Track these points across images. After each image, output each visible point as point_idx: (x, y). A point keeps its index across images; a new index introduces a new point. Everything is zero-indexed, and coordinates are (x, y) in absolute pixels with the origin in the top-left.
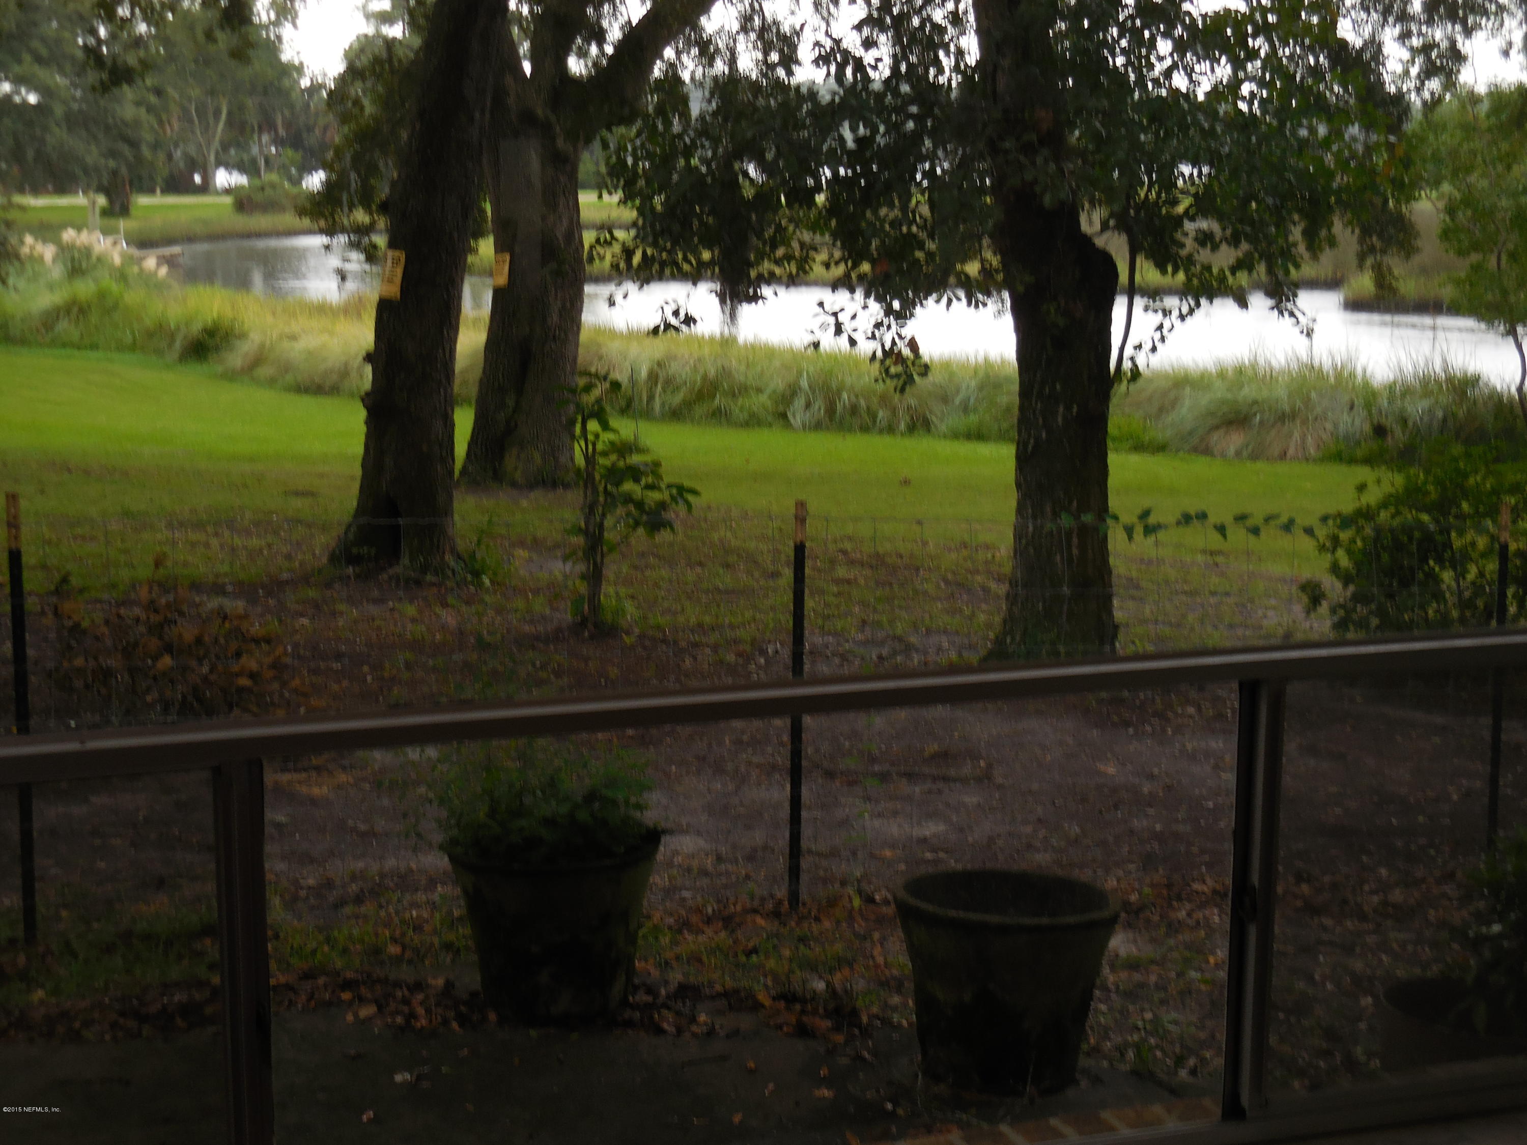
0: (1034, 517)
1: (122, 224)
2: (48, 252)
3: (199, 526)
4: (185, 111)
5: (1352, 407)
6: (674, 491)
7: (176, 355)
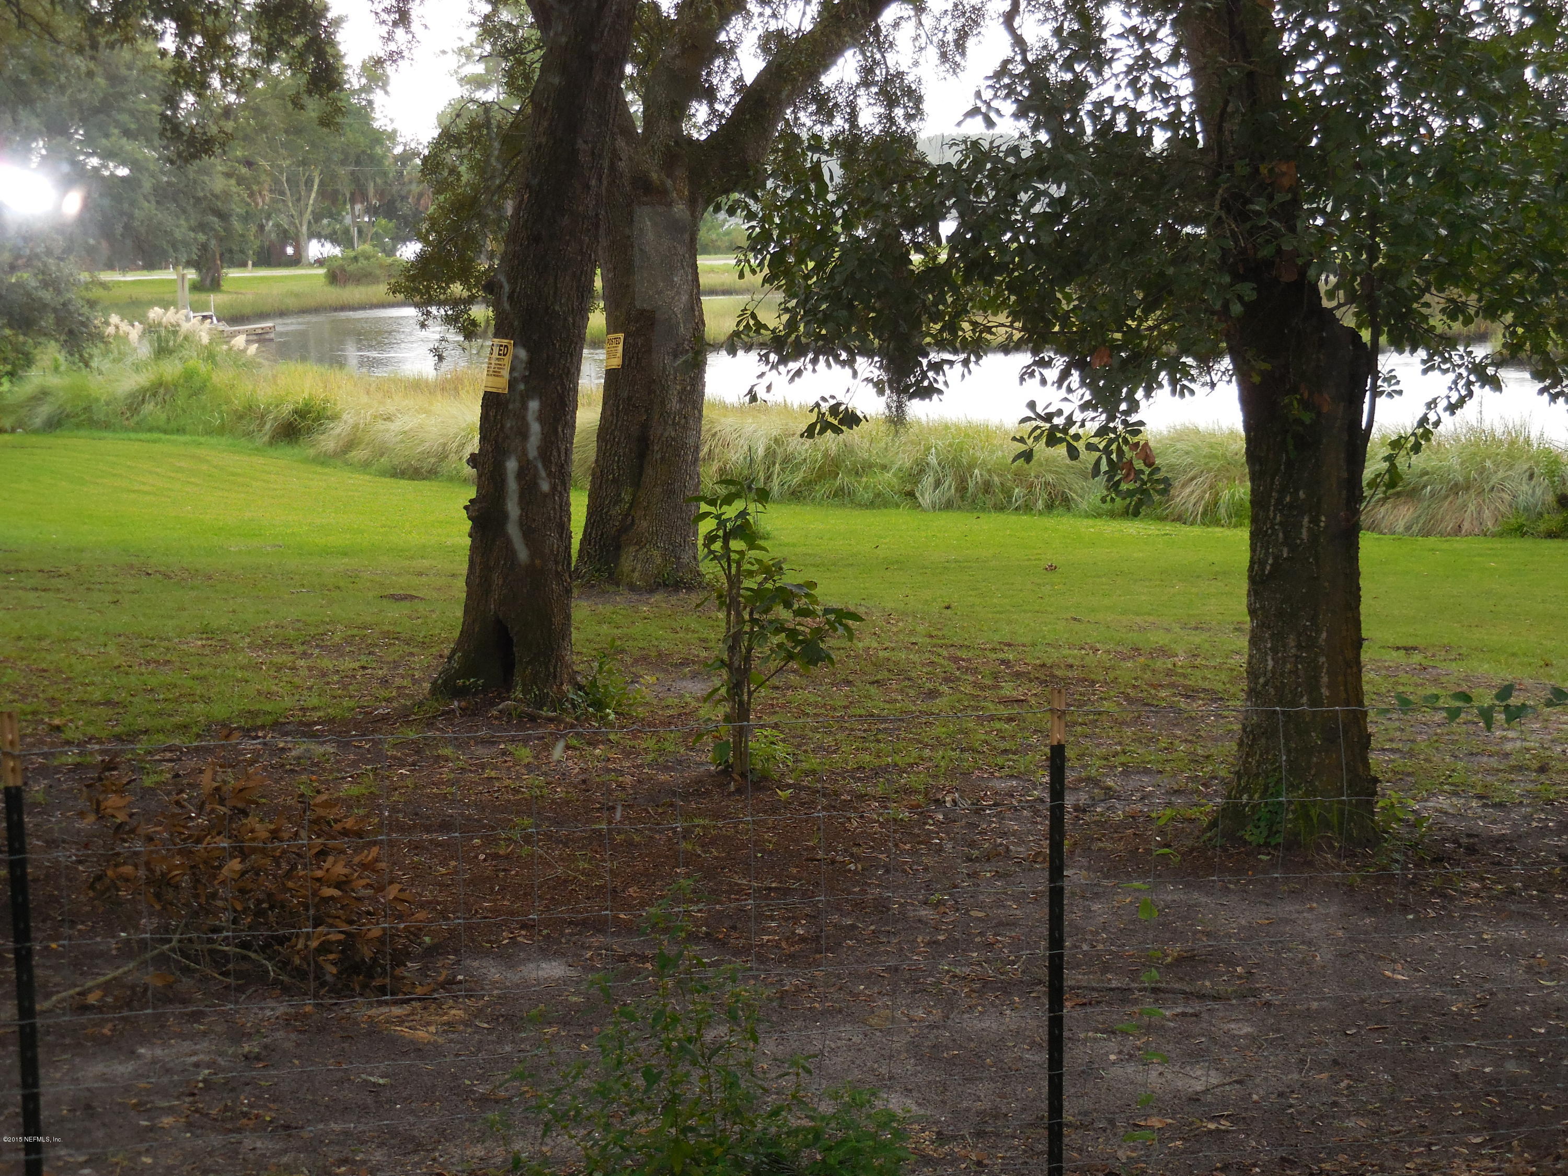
0: (1274, 650)
1: (214, 299)
2: (134, 332)
3: (286, 645)
4: (277, 181)
5: (1531, 477)
6: (832, 617)
7: (266, 438)
